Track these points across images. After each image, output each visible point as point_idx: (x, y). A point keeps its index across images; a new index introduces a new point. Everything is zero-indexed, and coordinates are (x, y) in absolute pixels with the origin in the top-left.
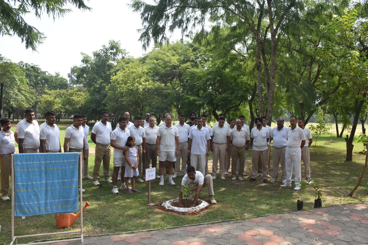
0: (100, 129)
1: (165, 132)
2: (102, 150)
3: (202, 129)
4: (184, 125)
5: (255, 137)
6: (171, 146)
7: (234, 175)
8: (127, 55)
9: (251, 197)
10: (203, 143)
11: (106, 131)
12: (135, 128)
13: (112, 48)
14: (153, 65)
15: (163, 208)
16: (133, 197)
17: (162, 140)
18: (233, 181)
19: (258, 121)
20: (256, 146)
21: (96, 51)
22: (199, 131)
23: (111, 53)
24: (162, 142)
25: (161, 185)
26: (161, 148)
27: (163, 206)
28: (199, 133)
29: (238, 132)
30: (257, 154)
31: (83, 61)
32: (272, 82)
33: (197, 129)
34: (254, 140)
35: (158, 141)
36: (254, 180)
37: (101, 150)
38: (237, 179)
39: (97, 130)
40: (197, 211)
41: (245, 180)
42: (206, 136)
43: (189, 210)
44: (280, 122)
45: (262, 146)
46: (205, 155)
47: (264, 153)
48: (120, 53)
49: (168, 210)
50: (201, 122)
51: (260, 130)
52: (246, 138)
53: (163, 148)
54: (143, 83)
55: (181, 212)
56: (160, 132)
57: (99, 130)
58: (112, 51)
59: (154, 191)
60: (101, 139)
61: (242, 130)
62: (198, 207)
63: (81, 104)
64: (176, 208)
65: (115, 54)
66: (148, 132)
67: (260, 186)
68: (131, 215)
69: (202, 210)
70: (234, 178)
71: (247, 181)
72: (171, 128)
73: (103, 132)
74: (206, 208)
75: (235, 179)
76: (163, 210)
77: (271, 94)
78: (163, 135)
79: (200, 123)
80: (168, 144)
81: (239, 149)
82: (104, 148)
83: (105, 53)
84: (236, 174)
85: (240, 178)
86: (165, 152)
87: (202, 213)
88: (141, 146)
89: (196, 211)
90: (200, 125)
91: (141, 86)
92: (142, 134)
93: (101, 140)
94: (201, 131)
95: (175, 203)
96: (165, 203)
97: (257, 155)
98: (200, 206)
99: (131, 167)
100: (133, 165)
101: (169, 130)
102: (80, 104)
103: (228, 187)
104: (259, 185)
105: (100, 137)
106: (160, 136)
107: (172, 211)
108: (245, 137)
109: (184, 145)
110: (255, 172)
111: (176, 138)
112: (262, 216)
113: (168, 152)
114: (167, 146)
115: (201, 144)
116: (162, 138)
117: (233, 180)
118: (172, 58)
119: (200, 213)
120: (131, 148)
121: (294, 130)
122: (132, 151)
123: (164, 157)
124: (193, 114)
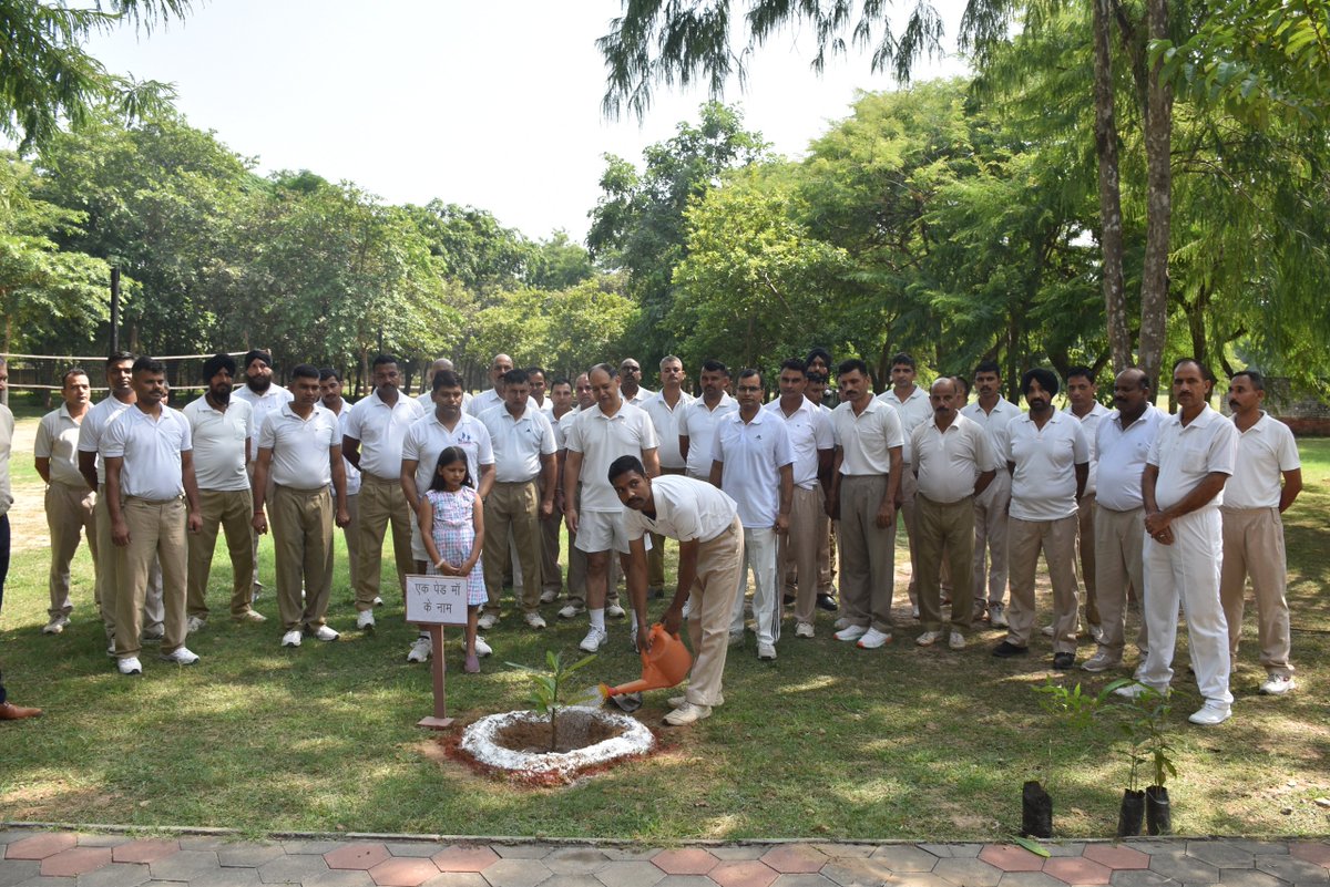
0: (366, 420)
1: (595, 431)
2: (378, 497)
3: (755, 420)
4: (722, 403)
5: (1021, 457)
7: (931, 624)
8: (763, 152)
10: (758, 481)
11: (391, 427)
12: (505, 417)
13: (711, 130)
14: (820, 180)
15: (453, 744)
17: (586, 467)
19: (1034, 383)
20: (1021, 499)
21: (657, 146)
22: (743, 427)
23: (709, 150)
26: (585, 500)
27: (461, 734)
28: (743, 438)
29: (939, 433)
30: (1027, 536)
31: (605, 184)
32: (1157, 207)
33: (739, 419)
34: (1016, 469)
35: (570, 470)
37: (373, 496)
38: (943, 642)
39: (358, 425)
40: (562, 772)
42: (775, 448)
43: (531, 763)
44: (1125, 389)
45: (1046, 501)
46: (769, 531)
47: (1057, 532)
48: (739, 145)
49: (457, 753)
51: (1040, 425)
52: (975, 461)
53: (591, 496)
54: (767, 249)
56: (577, 432)
57: (365, 424)
58: (711, 141)
60: (372, 459)
61: (956, 428)
62: (578, 756)
65: (724, 152)
69: (583, 770)
70: (928, 638)
72: (621, 417)
73: (381, 430)
76: (445, 747)
78: (589, 445)
79: (748, 392)
81: (941, 513)
82: (386, 492)
83: (689, 149)
84: (937, 619)
85: (958, 640)
86: (600, 513)
87: (572, 784)
88: (532, 487)
89: (554, 772)
90: (750, 404)
91: (754, 261)
92: (534, 440)
93: (372, 462)
94: (753, 428)
95: (528, 725)
97: (1030, 539)
99: (436, 566)
100: (442, 561)
101: (610, 424)
106: (577, 450)
108: (971, 456)
110: (1019, 616)
111: (648, 459)
113: (609, 513)
115: (753, 483)
117: (921, 645)
118: (883, 143)
119: (565, 783)
120: (445, 494)
121: (1193, 423)
122: (447, 507)
123: (593, 535)
124: (818, 359)
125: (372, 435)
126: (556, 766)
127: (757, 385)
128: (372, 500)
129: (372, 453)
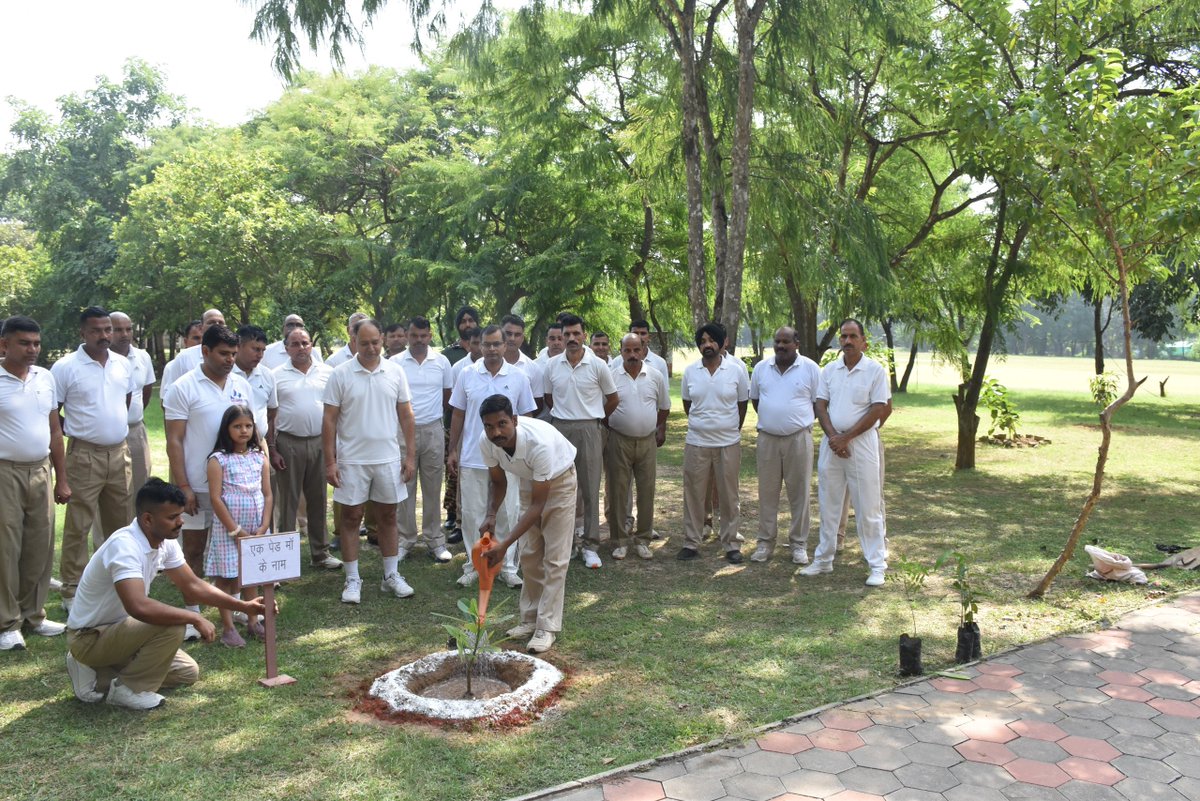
0: (76, 380)
1: (358, 386)
2: (95, 466)
3: (501, 372)
4: (429, 356)
5: (697, 397)
6: (384, 441)
7: (622, 541)
8: (189, 116)
9: (707, 628)
11: (105, 387)
13: (133, 88)
14: (288, 147)
15: (380, 709)
16: (242, 663)
17: (346, 420)
18: (618, 562)
19: (706, 336)
20: (697, 430)
21: (72, 96)
22: (490, 378)
23: (131, 106)
24: (348, 427)
25: (353, 603)
26: (346, 454)
27: (375, 698)
28: (491, 388)
29: (631, 380)
30: (702, 459)
31: (17, 129)
33: (484, 370)
34: (693, 406)
35: (330, 424)
36: (691, 554)
37: (88, 466)
38: (633, 554)
40: (524, 709)
41: (659, 557)
42: (520, 396)
43: (490, 709)
44: (785, 342)
45: (718, 431)
47: (726, 457)
48: (163, 106)
49: (403, 717)
50: (496, 344)
51: (712, 372)
52: (657, 403)
53: (352, 451)
54: (257, 211)
55: (459, 720)
56: (337, 386)
58: (134, 98)
59: (326, 626)
61: (644, 374)
62: (526, 692)
63: (17, 292)
64: (434, 705)
65: (145, 110)
66: (288, 387)
67: (721, 577)
68: (242, 756)
69: (541, 704)
70: (622, 552)
71: (666, 558)
72: (382, 371)
74: (559, 691)
75: (623, 556)
76: (377, 715)
77: (737, 242)
78: (352, 399)
79: (492, 348)
80: (373, 435)
81: (635, 445)
82: (104, 459)
83: (108, 103)
84: (628, 536)
85: (643, 549)
86: (364, 467)
87: (542, 717)
89: (517, 711)
90: (495, 357)
91: (249, 223)
92: (266, 397)
93: (87, 428)
94: (499, 379)
95: (423, 675)
96: (384, 681)
97: (703, 463)
98: (530, 684)
100: (239, 527)
102: (13, 289)
103: (608, 588)
104: (718, 573)
105: (81, 413)
106: (336, 404)
107: (419, 718)
108: (655, 397)
109: (431, 434)
110: (694, 526)
111: (402, 409)
112: (799, 720)
113: (372, 466)
114: (367, 443)
116: (345, 412)
117: (617, 559)
118: (358, 120)
119: (537, 719)
120: (236, 455)
121: (856, 367)
122: (237, 469)
123: (356, 489)
124: (467, 316)
125: (84, 397)
126: (515, 705)
127: (500, 340)
128: (86, 470)
129: (86, 418)
